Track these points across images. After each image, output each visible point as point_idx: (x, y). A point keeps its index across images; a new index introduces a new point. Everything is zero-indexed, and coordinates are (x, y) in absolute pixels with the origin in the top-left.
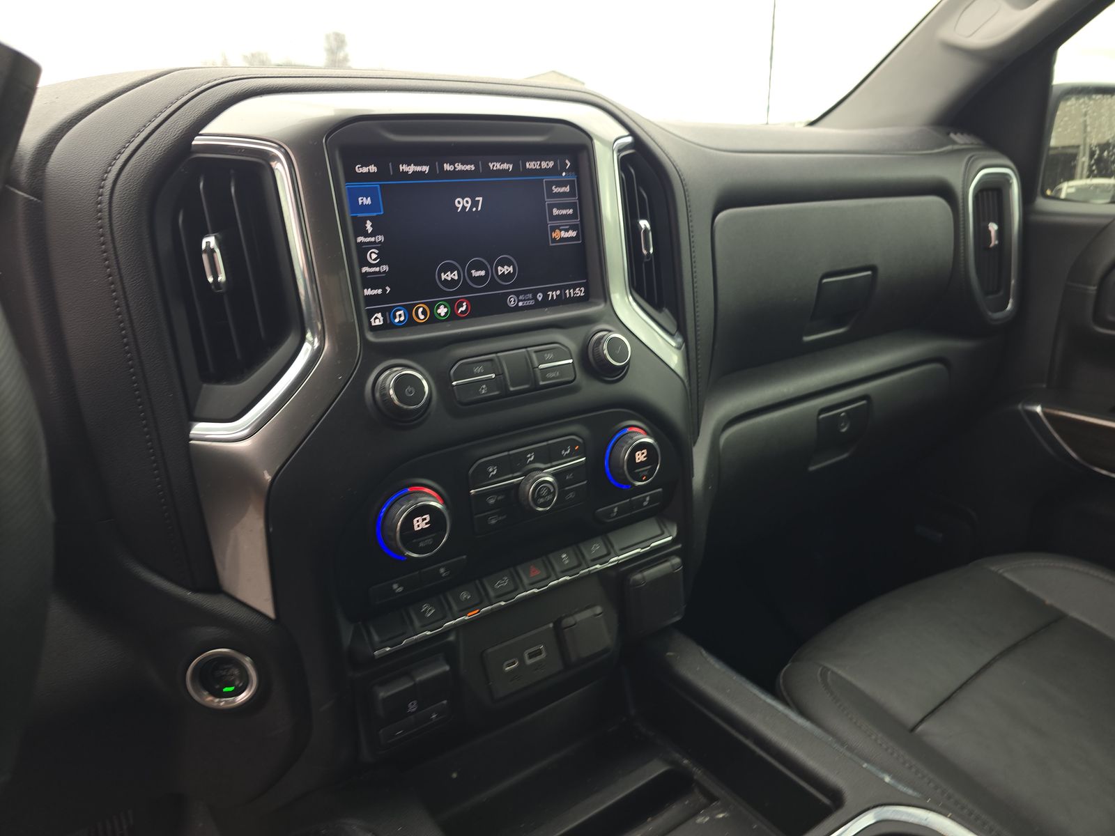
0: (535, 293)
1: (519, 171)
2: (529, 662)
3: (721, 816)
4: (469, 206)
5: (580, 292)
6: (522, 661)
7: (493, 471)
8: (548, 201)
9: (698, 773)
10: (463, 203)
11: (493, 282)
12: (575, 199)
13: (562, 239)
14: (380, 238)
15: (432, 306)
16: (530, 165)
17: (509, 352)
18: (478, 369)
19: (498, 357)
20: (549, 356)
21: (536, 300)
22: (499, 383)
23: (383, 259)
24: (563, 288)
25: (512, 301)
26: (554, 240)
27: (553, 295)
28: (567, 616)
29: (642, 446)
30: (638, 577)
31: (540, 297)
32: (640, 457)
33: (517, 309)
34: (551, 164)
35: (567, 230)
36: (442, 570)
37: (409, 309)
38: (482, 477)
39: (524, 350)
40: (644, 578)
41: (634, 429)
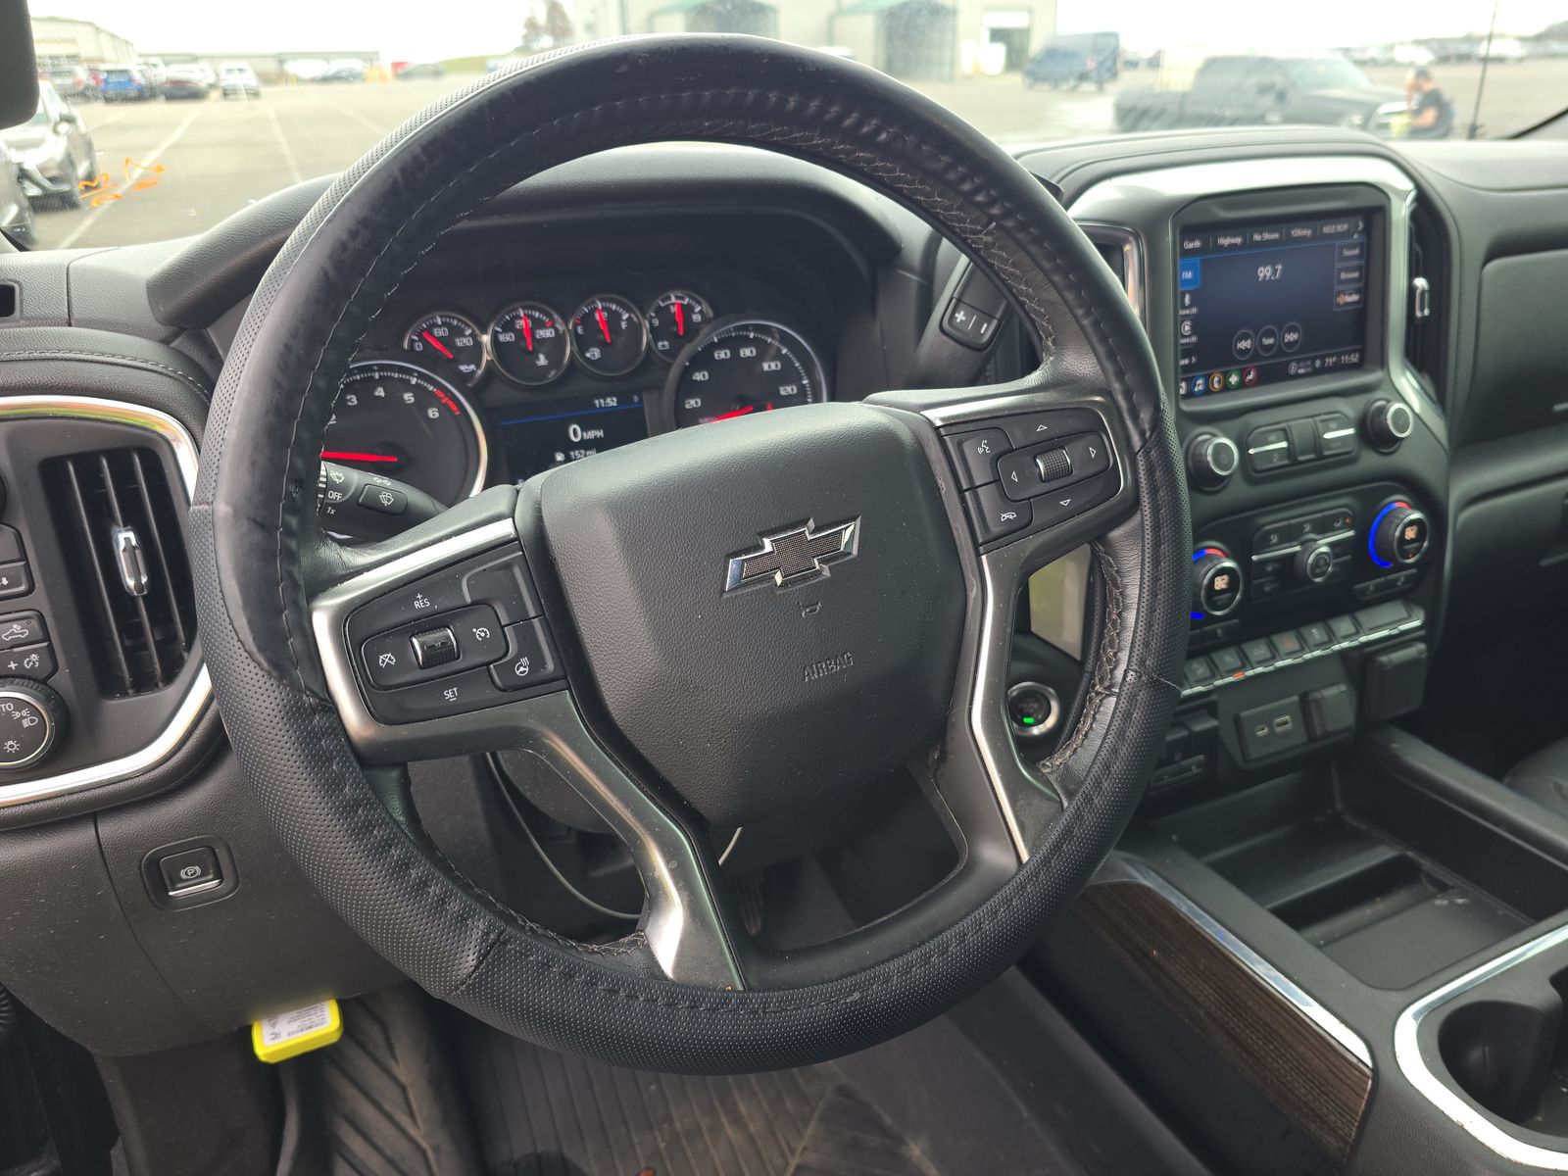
0: (1314, 359)
1: (1318, 236)
2: (1279, 730)
3: (1460, 901)
4: (1269, 274)
5: (1354, 358)
6: (1271, 729)
7: (1274, 539)
8: (1338, 265)
9: (1427, 864)
10: (1264, 272)
11: (1280, 350)
12: (1362, 262)
13: (1347, 304)
14: (1194, 310)
15: (1226, 375)
16: (1327, 230)
17: (1298, 420)
18: (1272, 437)
19: (1289, 426)
20: (1333, 425)
21: (1314, 366)
22: (1289, 453)
23: (1194, 330)
24: (1339, 355)
25: (1293, 368)
26: (1338, 305)
27: (1330, 361)
28: (1314, 690)
29: (1412, 523)
30: (1384, 659)
31: (1318, 363)
32: (1410, 534)
33: (1298, 376)
34: (1346, 226)
35: (1350, 294)
36: (1219, 631)
37: (1208, 378)
38: (1264, 544)
39: (1310, 420)
40: (1390, 661)
41: (1397, 505)
